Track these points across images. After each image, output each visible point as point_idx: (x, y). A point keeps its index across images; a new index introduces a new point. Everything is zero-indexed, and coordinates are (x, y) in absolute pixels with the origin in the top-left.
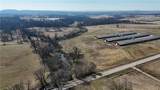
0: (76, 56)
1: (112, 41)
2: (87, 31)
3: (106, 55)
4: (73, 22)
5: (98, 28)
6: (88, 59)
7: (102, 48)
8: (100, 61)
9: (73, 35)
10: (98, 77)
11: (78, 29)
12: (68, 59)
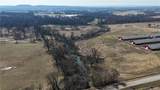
0: (95, 60)
2: (109, 30)
3: (132, 61)
4: (93, 20)
6: (109, 64)
7: (128, 52)
8: (124, 68)
9: (93, 35)
10: (121, 87)
11: (99, 28)
12: (85, 62)
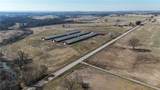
1: (60, 41)
2: (32, 33)
3: (57, 55)
5: (44, 28)
6: (38, 63)
7: (51, 49)
8: (51, 63)
9: (16, 39)
10: (51, 79)
11: (21, 32)
